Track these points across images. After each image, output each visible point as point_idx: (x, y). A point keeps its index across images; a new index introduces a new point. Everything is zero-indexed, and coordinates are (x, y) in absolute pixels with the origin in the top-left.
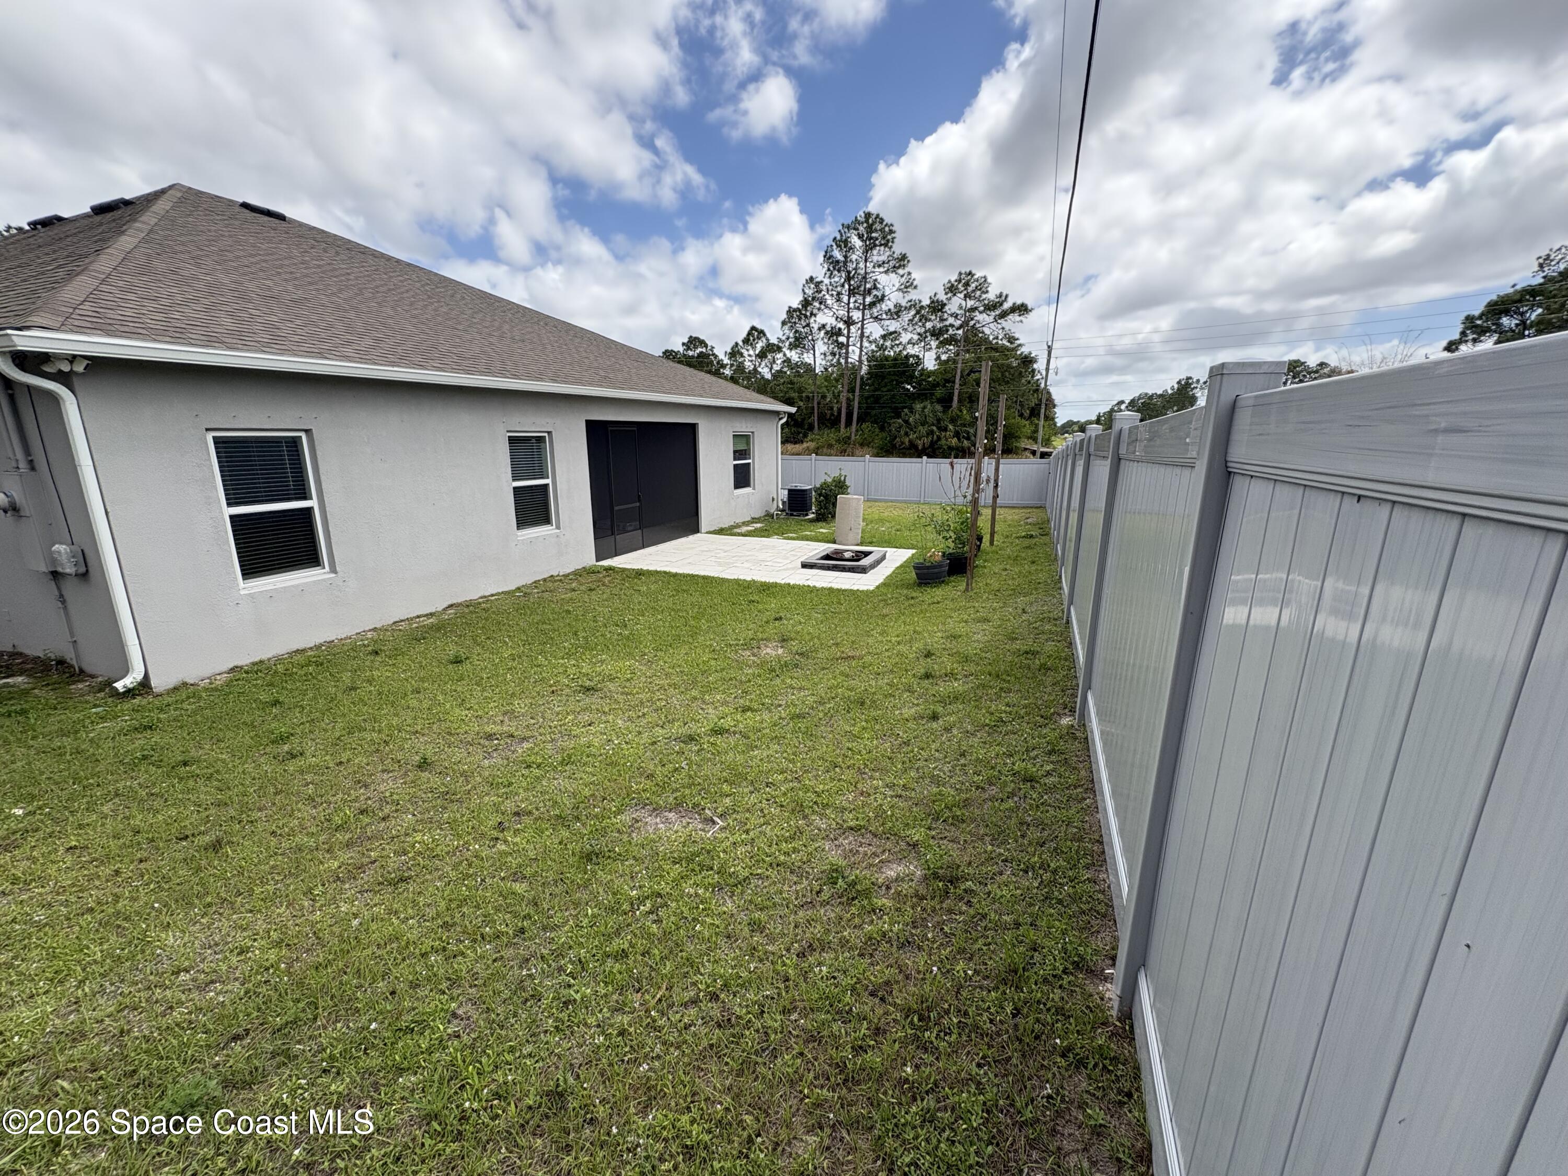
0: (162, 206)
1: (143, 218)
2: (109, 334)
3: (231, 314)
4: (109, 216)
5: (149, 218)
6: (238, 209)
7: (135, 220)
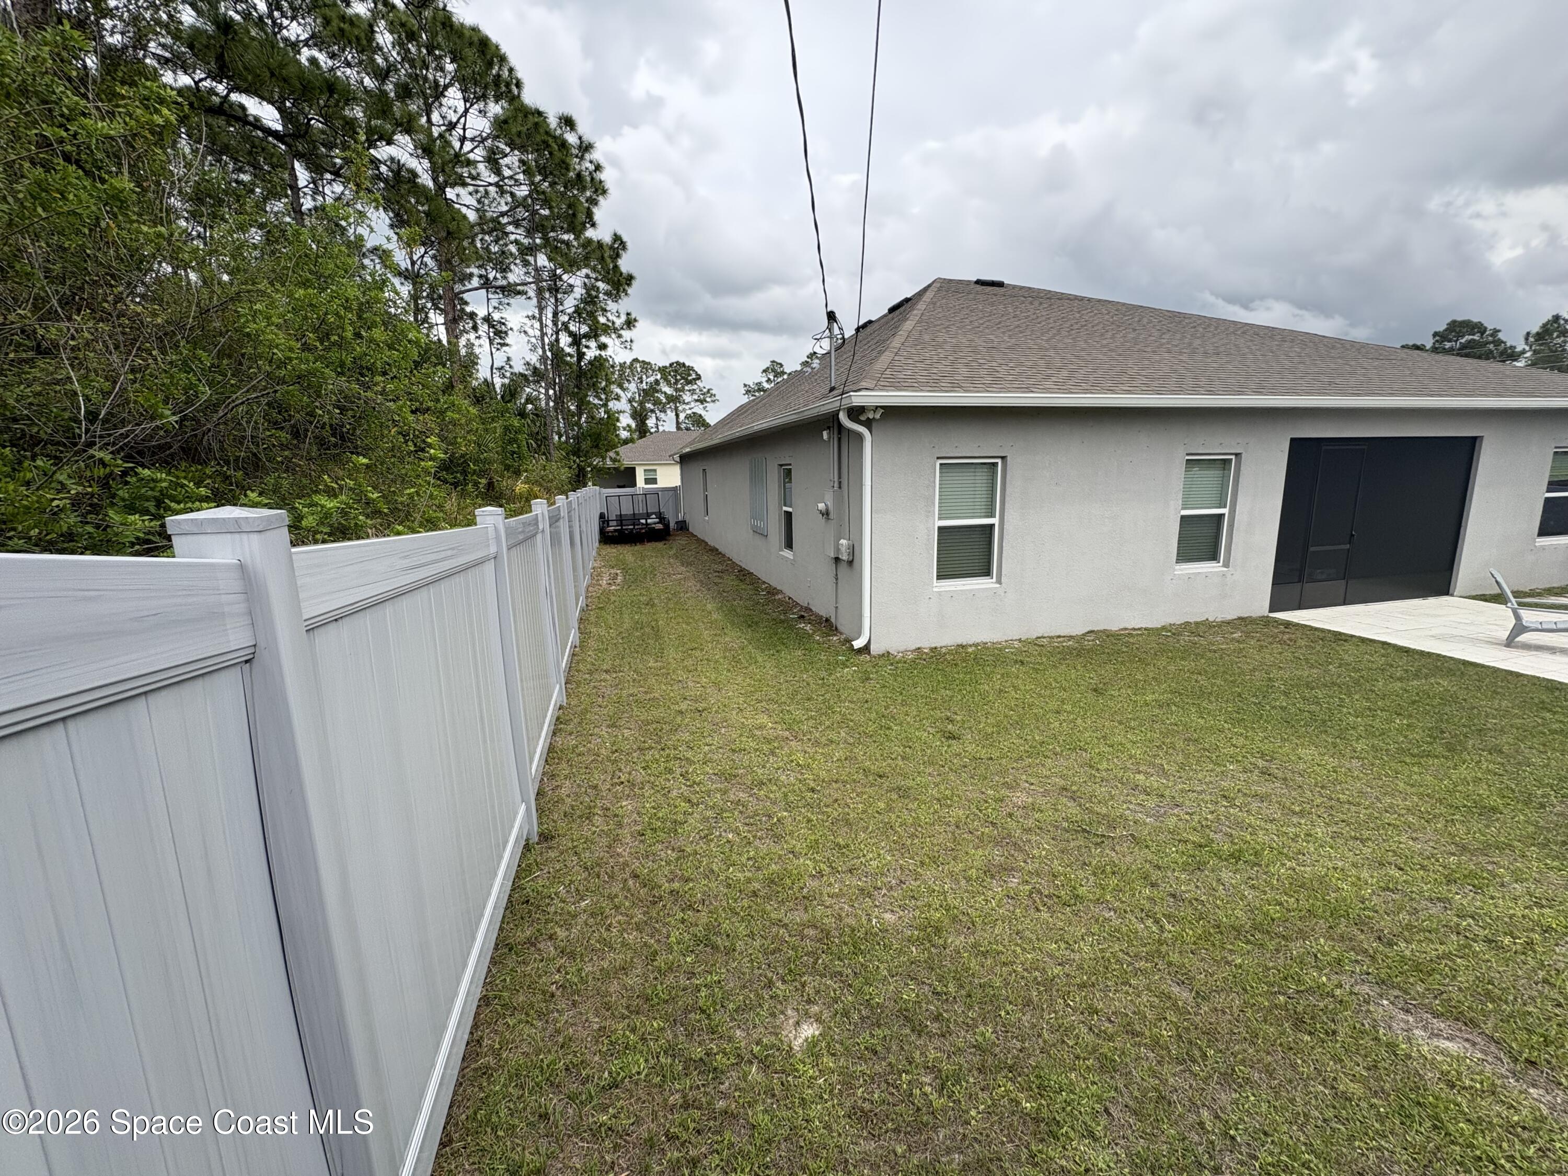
0: (929, 295)
1: (919, 307)
2: (898, 389)
3: (967, 365)
4: (897, 312)
5: (921, 306)
6: (972, 286)
7: (914, 310)
